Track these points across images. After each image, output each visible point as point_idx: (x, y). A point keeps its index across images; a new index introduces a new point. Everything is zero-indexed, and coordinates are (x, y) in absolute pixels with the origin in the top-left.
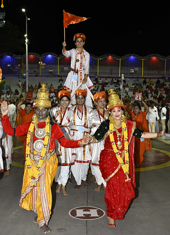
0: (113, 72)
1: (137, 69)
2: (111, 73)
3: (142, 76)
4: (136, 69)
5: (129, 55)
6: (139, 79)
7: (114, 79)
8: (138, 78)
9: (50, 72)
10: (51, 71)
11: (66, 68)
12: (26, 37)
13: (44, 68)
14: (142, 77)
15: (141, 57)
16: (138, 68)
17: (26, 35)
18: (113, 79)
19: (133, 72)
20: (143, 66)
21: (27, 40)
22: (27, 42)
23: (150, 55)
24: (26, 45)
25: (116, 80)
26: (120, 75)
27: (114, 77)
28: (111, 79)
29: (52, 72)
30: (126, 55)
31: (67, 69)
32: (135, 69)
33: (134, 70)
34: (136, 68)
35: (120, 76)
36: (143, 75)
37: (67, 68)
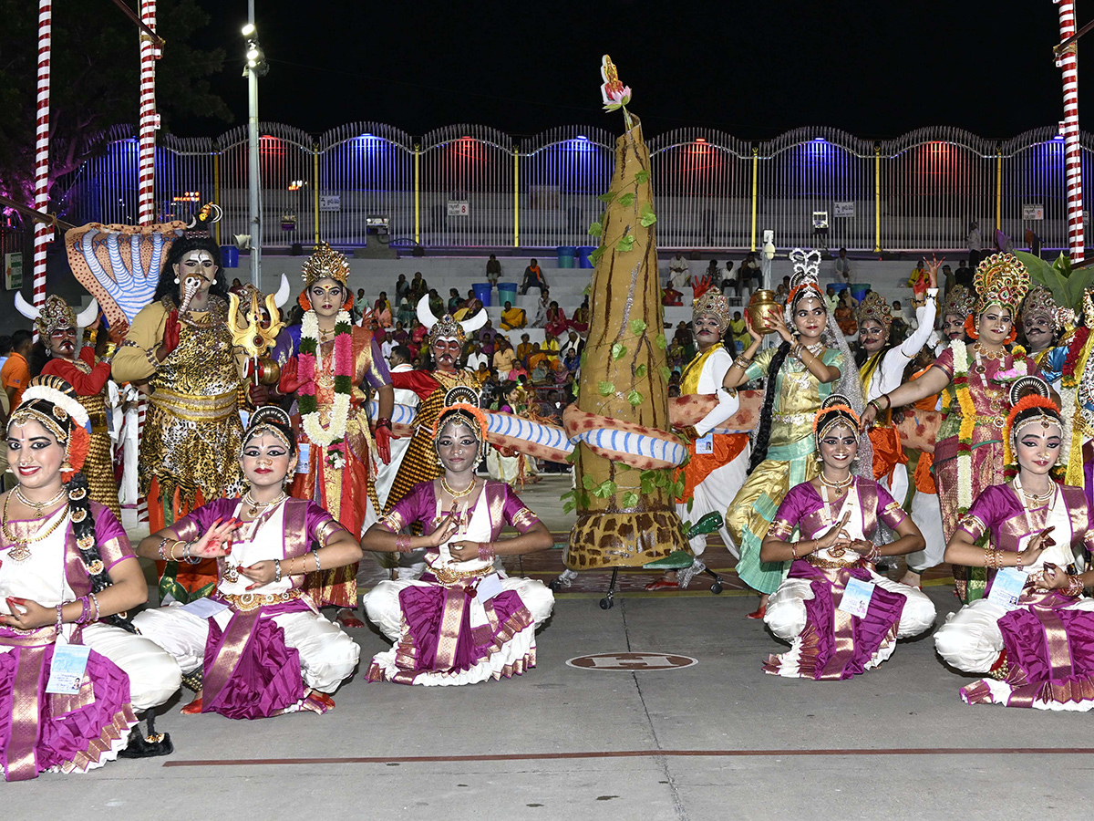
0: (718, 226)
1: (846, 208)
2: (708, 234)
3: (875, 247)
4: (844, 208)
5: (802, 131)
6: (851, 263)
7: (721, 264)
8: (842, 257)
9: (373, 231)
10: (378, 222)
11: (460, 209)
12: (249, 37)
13: (338, 205)
14: (878, 250)
15: (869, 144)
16: (851, 204)
17: (248, 29)
18: (714, 263)
19: (825, 222)
20: (878, 191)
21: (253, 55)
22: (252, 64)
23: (914, 134)
24: (246, 80)
25: (729, 270)
26: (756, 245)
27: (723, 254)
28: (707, 263)
29: (381, 231)
30: (788, 134)
31: (467, 213)
32: (836, 210)
33: (831, 215)
34: (841, 204)
35: (753, 250)
36: (878, 243)
37: (467, 206)
